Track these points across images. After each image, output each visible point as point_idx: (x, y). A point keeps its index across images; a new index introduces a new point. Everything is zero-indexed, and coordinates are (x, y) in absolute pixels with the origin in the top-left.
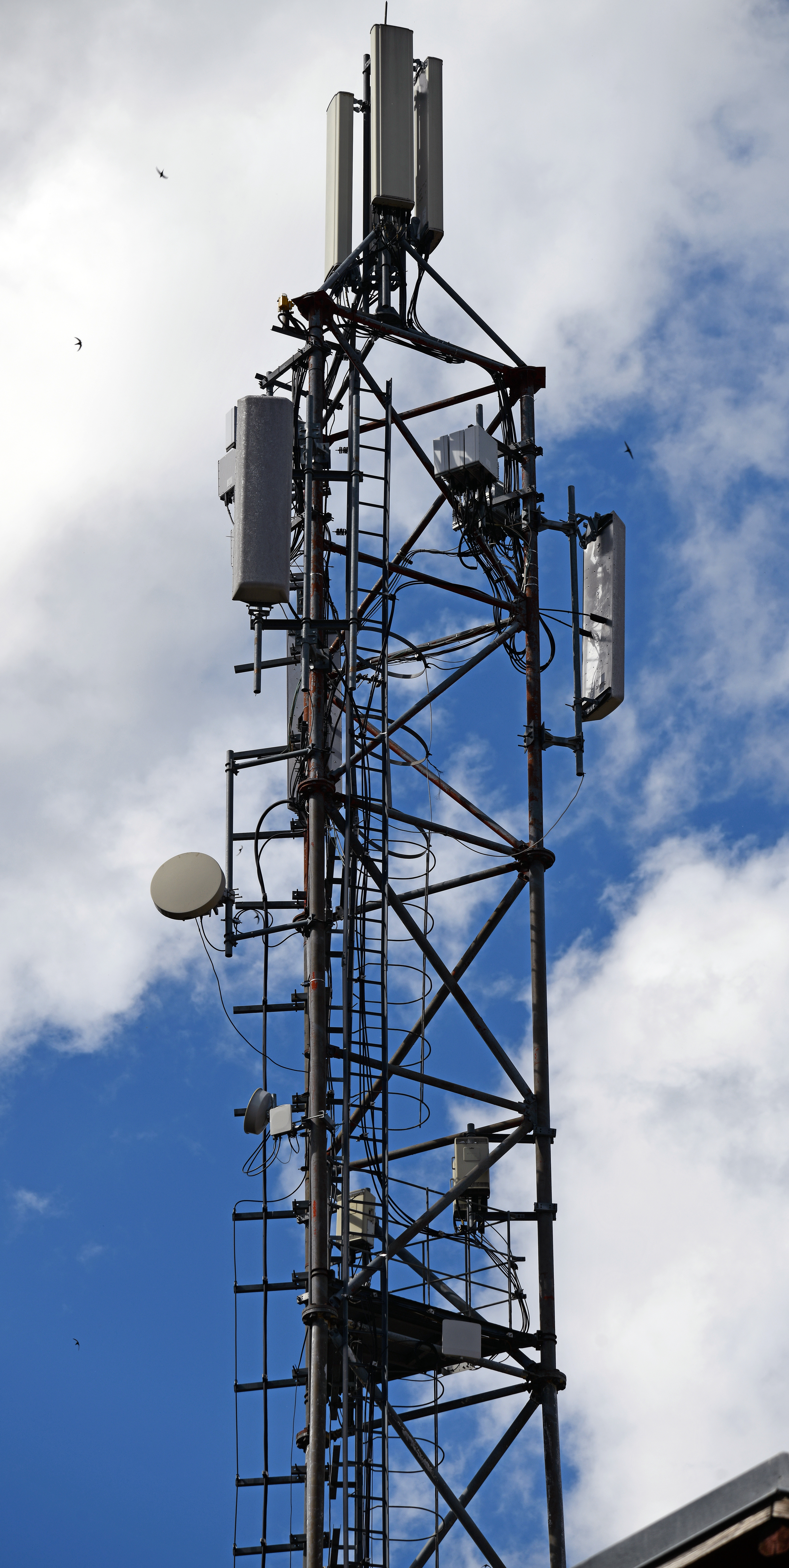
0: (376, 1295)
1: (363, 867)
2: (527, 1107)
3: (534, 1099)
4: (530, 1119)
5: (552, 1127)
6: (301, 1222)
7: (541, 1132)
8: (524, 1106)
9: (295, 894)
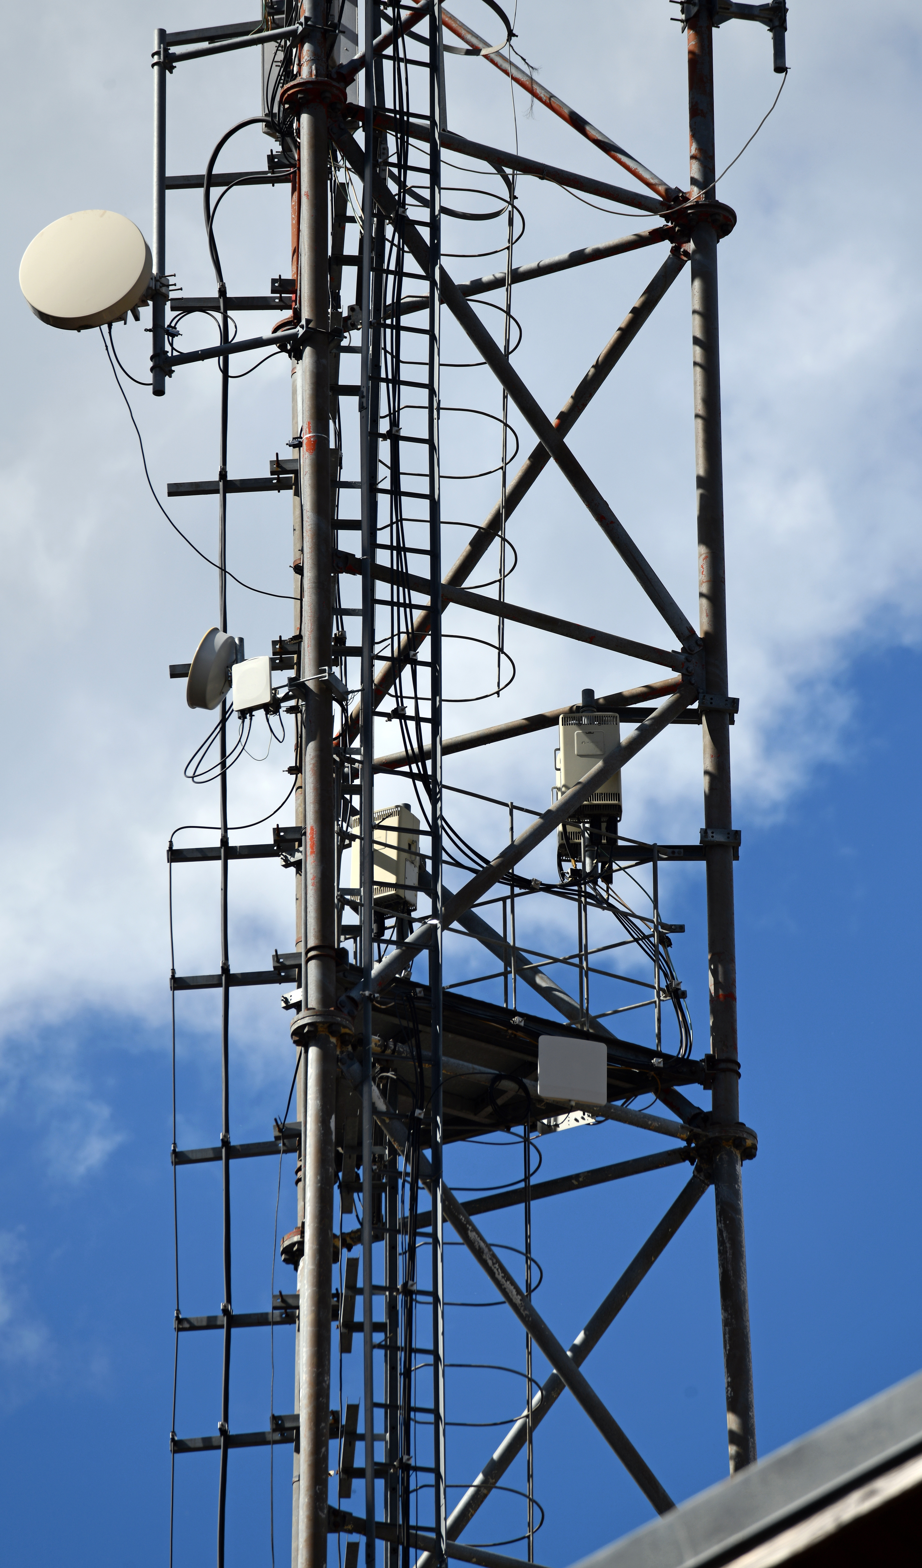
0: (420, 992)
1: (397, 235)
2: (687, 659)
3: (699, 646)
4: (693, 682)
5: (731, 694)
6: (287, 865)
7: (711, 703)
8: (683, 657)
9: (276, 285)
